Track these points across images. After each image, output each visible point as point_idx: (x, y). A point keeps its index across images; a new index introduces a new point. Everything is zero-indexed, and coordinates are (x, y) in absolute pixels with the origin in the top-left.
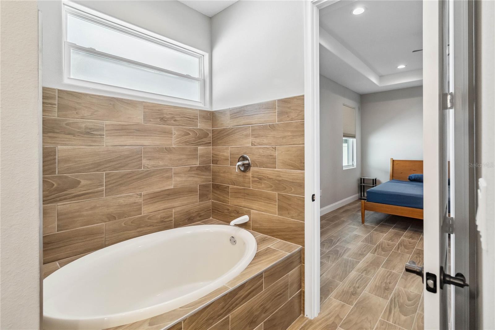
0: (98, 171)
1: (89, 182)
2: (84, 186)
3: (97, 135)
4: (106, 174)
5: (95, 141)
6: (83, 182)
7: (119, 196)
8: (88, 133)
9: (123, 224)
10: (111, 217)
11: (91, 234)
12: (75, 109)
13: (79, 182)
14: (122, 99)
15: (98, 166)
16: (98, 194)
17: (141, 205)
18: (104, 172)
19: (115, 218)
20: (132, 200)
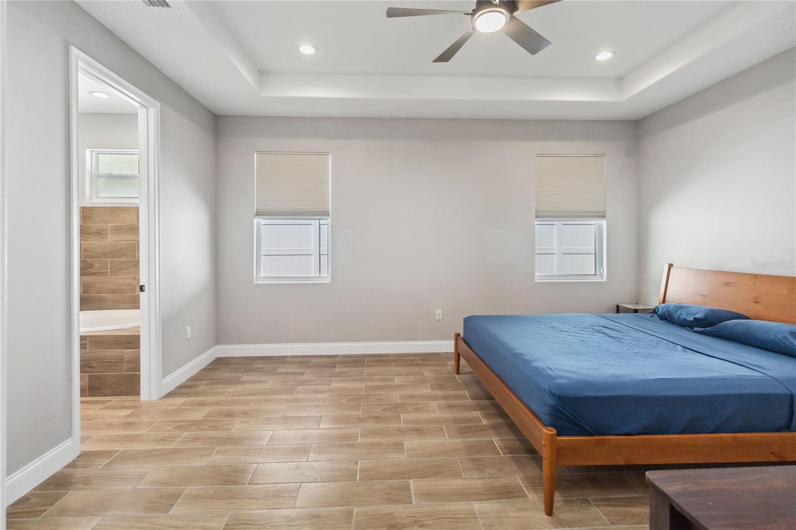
0: (105, 258)
1: (100, 265)
2: (96, 268)
3: (104, 234)
4: (111, 261)
5: (102, 238)
6: (96, 265)
7: (119, 277)
8: (98, 233)
9: (122, 298)
10: (114, 291)
11: (101, 300)
12: (91, 217)
13: (93, 265)
14: (120, 207)
15: (105, 255)
16: (105, 274)
17: (135, 286)
18: (109, 260)
19: (116, 292)
20: (128, 281)
